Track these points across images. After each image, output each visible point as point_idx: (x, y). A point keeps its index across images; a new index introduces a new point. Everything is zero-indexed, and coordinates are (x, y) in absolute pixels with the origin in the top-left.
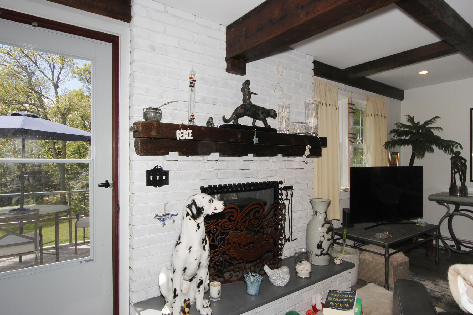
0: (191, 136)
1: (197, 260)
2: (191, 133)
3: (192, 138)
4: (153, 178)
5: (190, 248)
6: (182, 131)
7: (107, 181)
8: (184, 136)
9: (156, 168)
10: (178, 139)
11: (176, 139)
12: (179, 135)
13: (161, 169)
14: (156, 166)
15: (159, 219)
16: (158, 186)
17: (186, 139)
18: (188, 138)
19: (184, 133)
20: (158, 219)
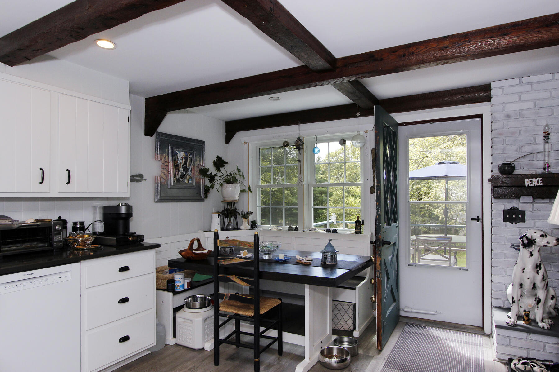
0: (541, 183)
1: (529, 279)
2: (541, 180)
3: (541, 184)
4: (509, 216)
5: (524, 269)
6: (531, 179)
7: (478, 217)
8: (533, 183)
9: (513, 208)
10: (527, 186)
11: (525, 186)
12: (527, 182)
13: (517, 209)
14: (512, 207)
15: (515, 249)
16: (514, 223)
17: (535, 185)
18: (536, 184)
19: (533, 181)
20: (513, 248)
